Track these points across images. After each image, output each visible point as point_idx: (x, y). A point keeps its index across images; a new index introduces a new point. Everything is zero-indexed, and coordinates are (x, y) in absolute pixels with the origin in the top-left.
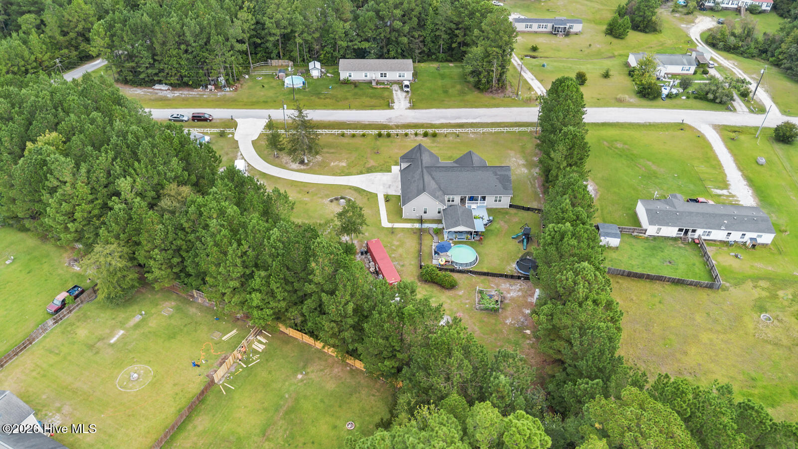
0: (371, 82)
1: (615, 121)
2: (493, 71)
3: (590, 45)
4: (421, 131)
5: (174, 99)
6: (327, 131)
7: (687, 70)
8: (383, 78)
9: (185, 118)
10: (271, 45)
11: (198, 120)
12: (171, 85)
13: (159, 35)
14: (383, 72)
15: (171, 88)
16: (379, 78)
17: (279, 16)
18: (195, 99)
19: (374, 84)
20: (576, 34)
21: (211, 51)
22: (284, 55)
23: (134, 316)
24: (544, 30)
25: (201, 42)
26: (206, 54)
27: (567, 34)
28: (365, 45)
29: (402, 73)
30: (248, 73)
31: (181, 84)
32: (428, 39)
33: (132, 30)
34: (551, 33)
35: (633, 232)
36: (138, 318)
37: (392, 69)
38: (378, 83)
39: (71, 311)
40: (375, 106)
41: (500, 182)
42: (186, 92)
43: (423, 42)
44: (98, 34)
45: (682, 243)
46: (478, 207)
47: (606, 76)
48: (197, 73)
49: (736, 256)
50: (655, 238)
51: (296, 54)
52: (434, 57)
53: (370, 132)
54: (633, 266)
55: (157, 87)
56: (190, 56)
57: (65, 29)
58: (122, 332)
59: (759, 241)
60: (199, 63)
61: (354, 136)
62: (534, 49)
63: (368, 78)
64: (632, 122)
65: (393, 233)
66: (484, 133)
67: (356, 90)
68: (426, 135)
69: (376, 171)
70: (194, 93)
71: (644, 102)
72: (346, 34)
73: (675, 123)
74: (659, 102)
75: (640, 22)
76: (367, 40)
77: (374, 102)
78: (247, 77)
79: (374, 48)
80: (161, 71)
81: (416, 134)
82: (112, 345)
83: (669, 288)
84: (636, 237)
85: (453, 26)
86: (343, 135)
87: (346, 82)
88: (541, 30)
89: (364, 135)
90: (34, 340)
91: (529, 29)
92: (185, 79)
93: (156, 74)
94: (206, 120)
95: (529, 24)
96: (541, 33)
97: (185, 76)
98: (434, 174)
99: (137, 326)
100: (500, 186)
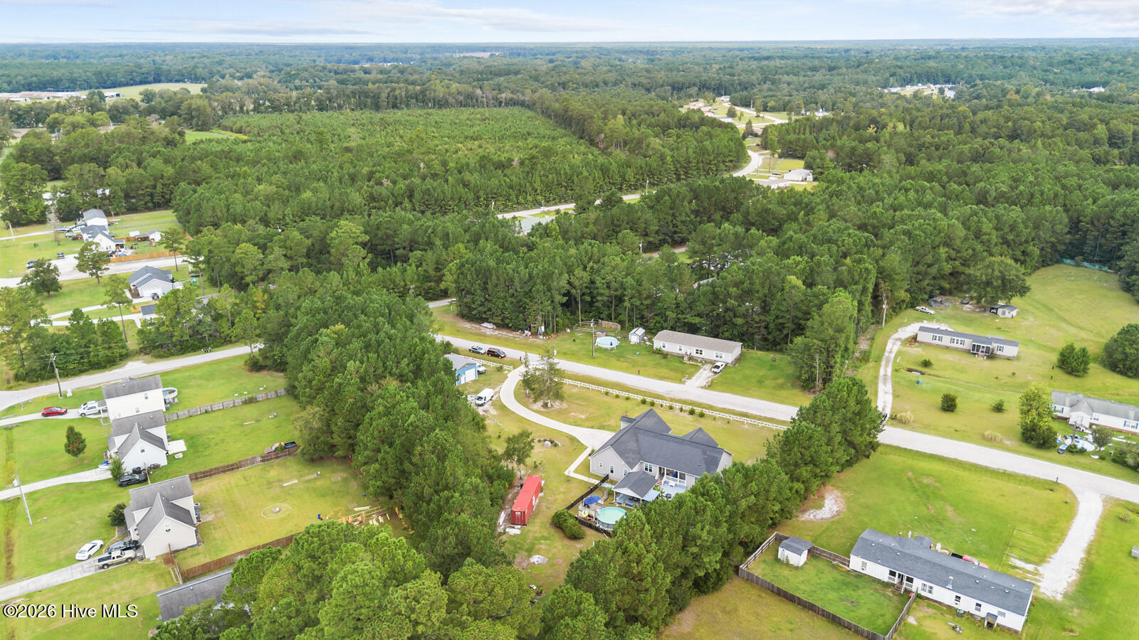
0: (683, 357)
1: (952, 457)
2: (815, 367)
3: (1014, 374)
4: (688, 408)
5: (491, 336)
6: (594, 387)
7: (1132, 427)
8: (699, 355)
9: (482, 351)
10: (600, 305)
11: (492, 355)
12: (494, 324)
13: (494, 278)
14: (699, 349)
15: (495, 327)
16: (694, 354)
17: (610, 278)
18: (507, 340)
19: (686, 359)
20: (1009, 359)
21: (532, 298)
22: (615, 318)
23: (313, 474)
24: (959, 346)
25: (527, 289)
26: (528, 301)
27: (991, 355)
28: (697, 320)
29: (719, 353)
30: (571, 329)
31: (502, 326)
32: (772, 326)
33: (476, 270)
34: (968, 352)
35: (834, 560)
36: (312, 477)
37: (710, 347)
38: (691, 358)
39: (278, 457)
40: (668, 378)
41: (706, 464)
42: (504, 333)
43: (766, 327)
44: (450, 270)
45: (893, 592)
46: (676, 485)
47: (999, 408)
48: (518, 317)
49: (954, 628)
50: (859, 575)
51: (624, 317)
52: (778, 347)
53: (635, 396)
54: (798, 588)
55: (485, 324)
56: (515, 301)
57: (440, 266)
58: (296, 481)
59: (1000, 620)
60: (521, 308)
61: (617, 396)
62: (926, 364)
63: (683, 352)
64: (978, 463)
65: (568, 481)
66: (763, 427)
67: (663, 361)
68: (692, 412)
69: (607, 430)
70: (511, 335)
71: (1026, 448)
72: (678, 306)
73: (1045, 480)
74: (1052, 454)
75: (1120, 361)
76: (700, 315)
77: (672, 374)
78: (569, 331)
79: (706, 325)
80: (490, 310)
81: (681, 410)
82: (282, 487)
83: (820, 623)
84: (835, 567)
85: (800, 315)
86: (607, 394)
87: (659, 352)
88: (955, 345)
89: (627, 399)
90: (241, 467)
91: (937, 342)
92: (507, 321)
93: (485, 312)
94: (498, 356)
95: (938, 335)
96: (956, 349)
97: (507, 318)
98: (641, 436)
99: (309, 481)
100: (704, 466)
